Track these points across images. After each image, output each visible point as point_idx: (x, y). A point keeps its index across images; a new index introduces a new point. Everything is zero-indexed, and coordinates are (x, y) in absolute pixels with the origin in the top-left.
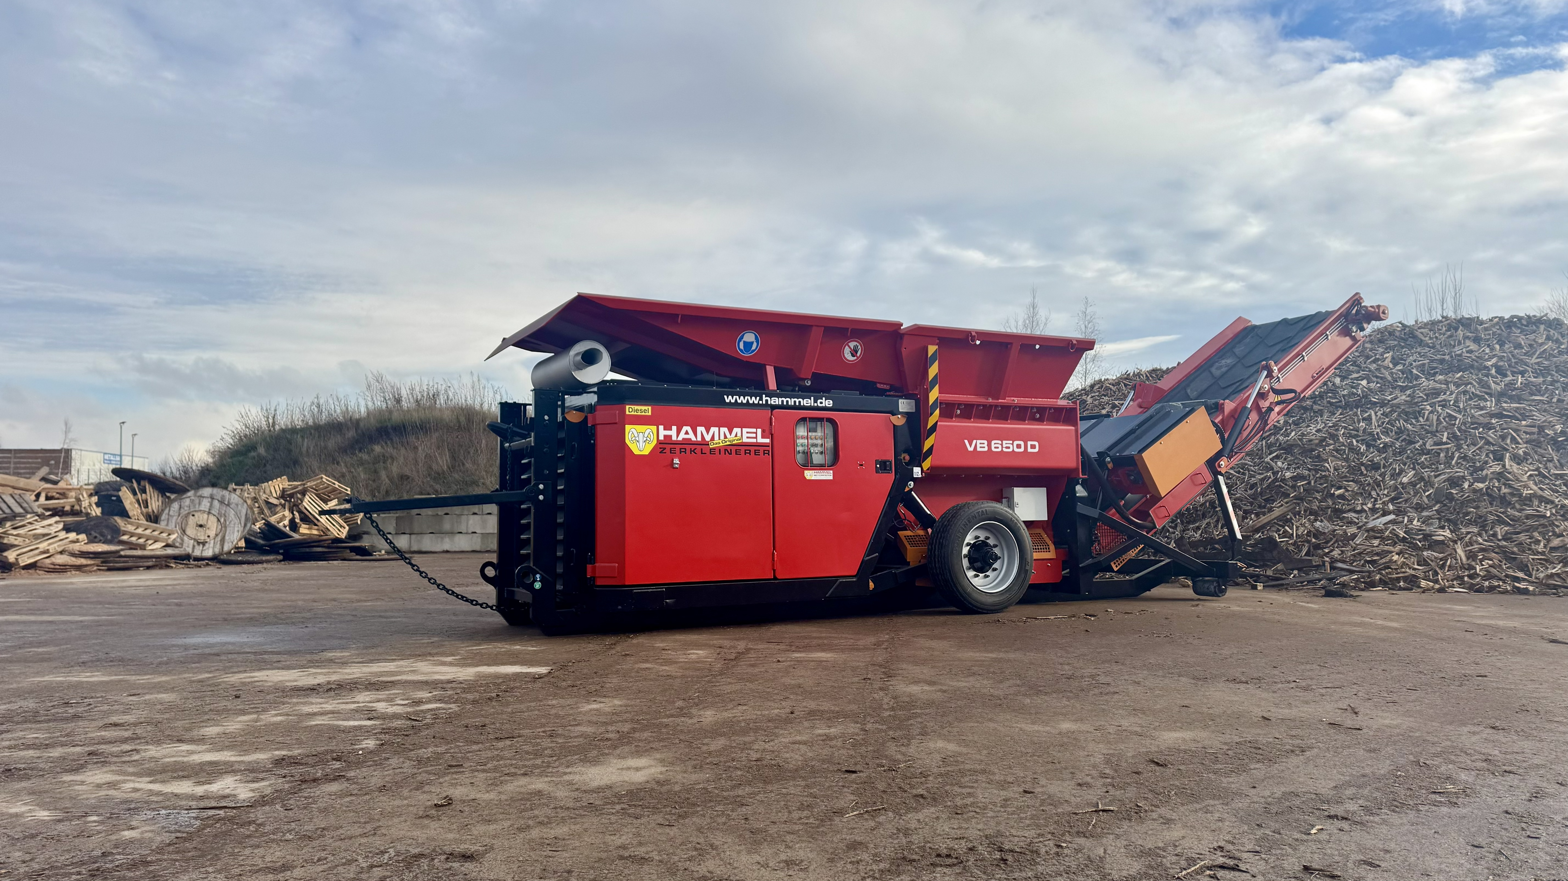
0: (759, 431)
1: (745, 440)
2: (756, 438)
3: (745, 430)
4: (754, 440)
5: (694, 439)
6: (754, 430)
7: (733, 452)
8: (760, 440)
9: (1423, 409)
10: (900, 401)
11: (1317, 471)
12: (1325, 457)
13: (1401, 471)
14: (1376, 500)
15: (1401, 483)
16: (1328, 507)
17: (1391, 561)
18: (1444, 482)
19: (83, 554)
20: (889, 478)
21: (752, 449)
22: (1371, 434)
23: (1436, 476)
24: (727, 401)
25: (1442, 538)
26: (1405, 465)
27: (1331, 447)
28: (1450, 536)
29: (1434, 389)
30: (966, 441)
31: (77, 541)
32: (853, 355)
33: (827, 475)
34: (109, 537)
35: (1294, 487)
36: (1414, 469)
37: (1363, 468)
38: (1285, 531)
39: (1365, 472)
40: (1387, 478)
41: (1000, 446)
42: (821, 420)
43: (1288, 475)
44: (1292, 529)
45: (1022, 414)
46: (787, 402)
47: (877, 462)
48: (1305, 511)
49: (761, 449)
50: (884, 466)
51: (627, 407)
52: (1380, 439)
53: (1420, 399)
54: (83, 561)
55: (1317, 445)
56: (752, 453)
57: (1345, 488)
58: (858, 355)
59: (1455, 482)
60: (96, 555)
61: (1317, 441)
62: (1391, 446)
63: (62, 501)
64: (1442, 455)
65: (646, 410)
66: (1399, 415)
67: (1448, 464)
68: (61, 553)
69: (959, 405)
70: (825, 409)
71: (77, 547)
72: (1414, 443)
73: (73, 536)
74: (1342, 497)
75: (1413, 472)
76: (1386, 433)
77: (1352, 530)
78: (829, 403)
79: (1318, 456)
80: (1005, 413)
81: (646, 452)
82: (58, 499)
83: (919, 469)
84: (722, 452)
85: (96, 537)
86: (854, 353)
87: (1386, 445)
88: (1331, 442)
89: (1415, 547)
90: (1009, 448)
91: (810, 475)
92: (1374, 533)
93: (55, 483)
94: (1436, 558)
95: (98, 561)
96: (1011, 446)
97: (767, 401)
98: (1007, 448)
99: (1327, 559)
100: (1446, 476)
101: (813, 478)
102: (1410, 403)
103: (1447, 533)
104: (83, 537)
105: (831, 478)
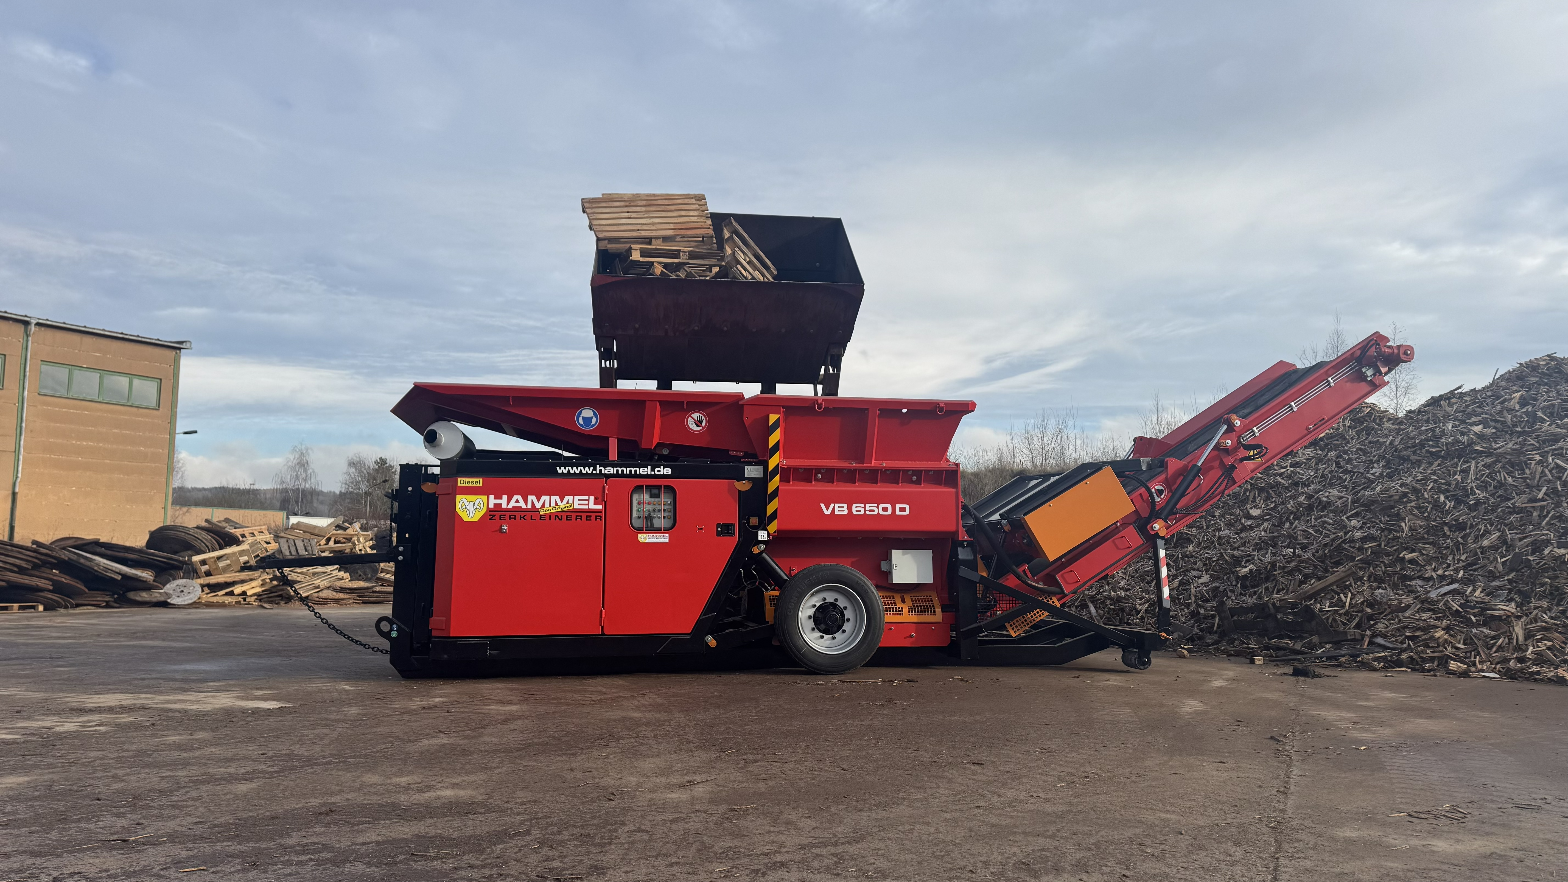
0: (592, 498)
1: (576, 507)
2: (588, 504)
3: (577, 498)
4: (587, 507)
5: (524, 506)
6: (587, 498)
7: (564, 518)
8: (592, 506)
9: (1529, 459)
10: (746, 467)
11: (1390, 531)
12: (1403, 515)
13: (1487, 532)
14: (1449, 566)
15: (1481, 547)
16: (1395, 573)
17: (1432, 637)
18: (1527, 546)
19: (343, 590)
20: (733, 541)
21: (584, 515)
22: (1464, 489)
23: (1521, 540)
24: (560, 471)
25: (1501, 613)
26: (1491, 526)
27: (1413, 504)
28: (1513, 611)
29: (1553, 434)
30: (822, 505)
31: (342, 579)
32: (698, 426)
33: (664, 539)
34: (369, 576)
35: (1360, 549)
36: (1499, 530)
37: (1446, 529)
38: (1340, 600)
39: (1448, 533)
40: (1470, 540)
41: (863, 510)
42: (659, 487)
43: (1358, 535)
44: (1346, 596)
45: (894, 476)
46: (622, 471)
47: (718, 526)
48: (1369, 577)
49: (593, 515)
50: (726, 530)
51: (459, 480)
52: (1474, 494)
53: (1530, 448)
54: (341, 596)
55: (1397, 502)
56: (584, 518)
57: (1420, 552)
58: (704, 424)
59: (1537, 547)
60: (352, 590)
61: (1397, 497)
62: (1484, 503)
63: (344, 545)
64: (1535, 514)
65: (478, 482)
66: (1503, 467)
67: (1538, 526)
68: (328, 588)
69: (818, 470)
70: (664, 476)
71: (339, 584)
72: (1509, 499)
73: (341, 574)
74: (1412, 561)
75: (1498, 534)
76: (1484, 487)
77: (1407, 600)
78: (667, 471)
79: (1398, 515)
80: (873, 476)
81: (476, 519)
82: (344, 543)
83: (766, 532)
84: (553, 518)
85: (360, 575)
86: (698, 423)
87: (1478, 503)
88: (1413, 497)
89: (1469, 624)
90: (873, 511)
91: (644, 538)
92: (1427, 605)
93: (345, 529)
94: (1486, 636)
95: (354, 596)
96: (876, 509)
97: (601, 471)
98: (870, 511)
99: (1368, 632)
100: (1533, 538)
101: (647, 541)
102: (1518, 452)
103: (1512, 608)
104: (347, 575)
105: (667, 541)
